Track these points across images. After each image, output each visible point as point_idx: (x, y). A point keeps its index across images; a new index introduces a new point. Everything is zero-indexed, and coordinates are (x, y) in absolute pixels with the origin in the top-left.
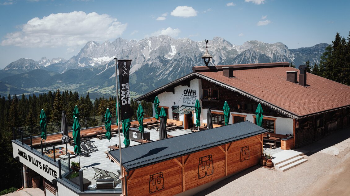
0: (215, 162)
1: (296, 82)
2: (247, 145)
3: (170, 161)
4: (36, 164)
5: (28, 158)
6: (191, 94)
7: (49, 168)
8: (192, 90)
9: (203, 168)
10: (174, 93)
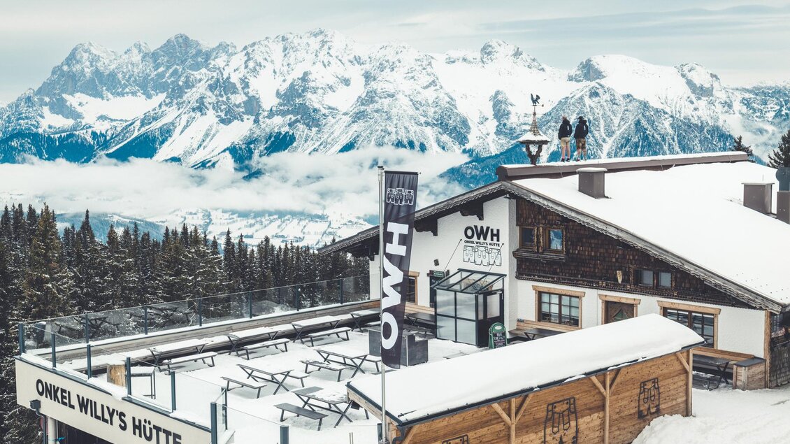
0: (582, 417)
2: (654, 376)
3: (484, 409)
4: (107, 416)
5: (75, 402)
6: (485, 239)
7: (155, 427)
8: (488, 228)
9: (555, 429)
10: (435, 234)
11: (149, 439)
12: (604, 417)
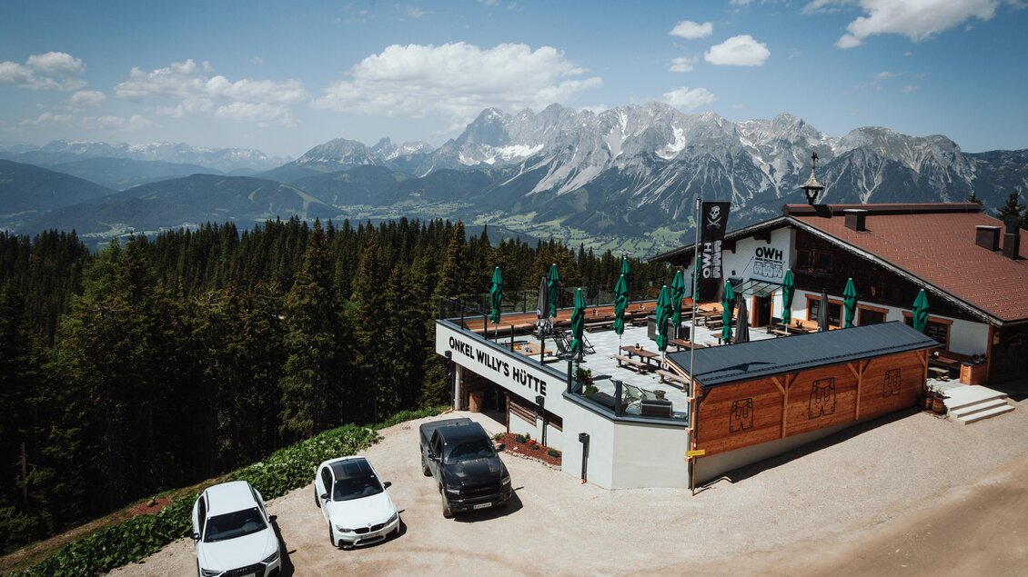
0: (839, 393)
1: (995, 248)
2: (898, 367)
3: (764, 381)
4: (496, 366)
5: (475, 354)
6: (771, 257)
7: (528, 375)
8: (773, 250)
9: (818, 400)
10: (734, 252)
11: (524, 383)
12: (857, 394)
